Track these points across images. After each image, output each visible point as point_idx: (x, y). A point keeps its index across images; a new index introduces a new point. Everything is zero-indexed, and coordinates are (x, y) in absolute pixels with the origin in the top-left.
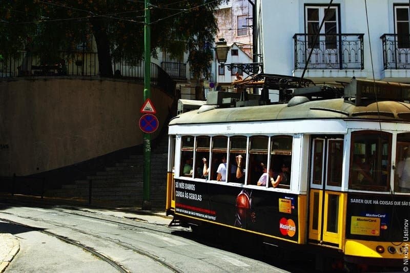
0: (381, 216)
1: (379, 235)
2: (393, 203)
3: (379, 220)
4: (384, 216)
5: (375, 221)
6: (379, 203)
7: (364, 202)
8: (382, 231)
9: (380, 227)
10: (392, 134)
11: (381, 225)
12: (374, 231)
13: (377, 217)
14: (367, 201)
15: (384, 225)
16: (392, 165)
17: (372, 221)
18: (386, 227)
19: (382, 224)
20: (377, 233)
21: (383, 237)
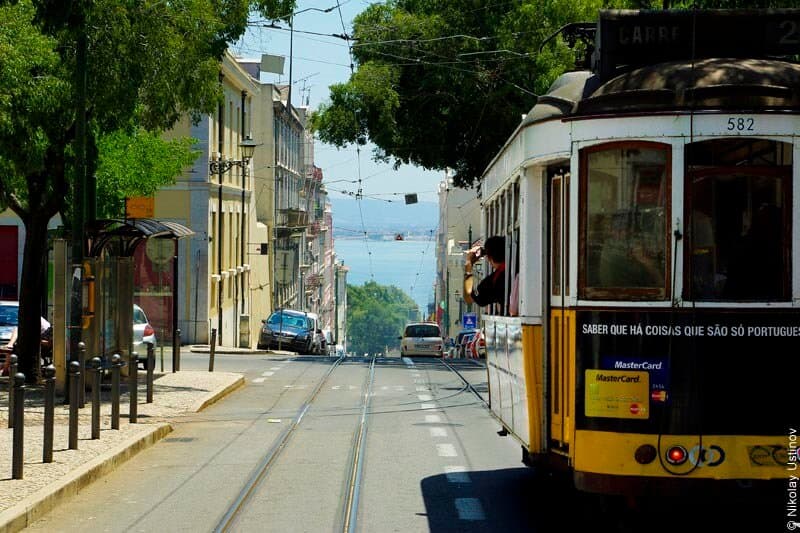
0: (651, 367)
1: (647, 417)
2: (682, 330)
3: (645, 376)
4: (659, 366)
5: (636, 380)
6: (644, 331)
7: (609, 330)
8: (654, 405)
9: (650, 395)
10: (669, 147)
11: (652, 391)
12: (635, 406)
13: (641, 369)
14: (616, 328)
15: (658, 391)
16: (674, 228)
17: (629, 380)
18: (663, 396)
19: (655, 386)
20: (643, 412)
21: (658, 421)
